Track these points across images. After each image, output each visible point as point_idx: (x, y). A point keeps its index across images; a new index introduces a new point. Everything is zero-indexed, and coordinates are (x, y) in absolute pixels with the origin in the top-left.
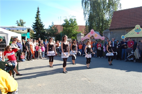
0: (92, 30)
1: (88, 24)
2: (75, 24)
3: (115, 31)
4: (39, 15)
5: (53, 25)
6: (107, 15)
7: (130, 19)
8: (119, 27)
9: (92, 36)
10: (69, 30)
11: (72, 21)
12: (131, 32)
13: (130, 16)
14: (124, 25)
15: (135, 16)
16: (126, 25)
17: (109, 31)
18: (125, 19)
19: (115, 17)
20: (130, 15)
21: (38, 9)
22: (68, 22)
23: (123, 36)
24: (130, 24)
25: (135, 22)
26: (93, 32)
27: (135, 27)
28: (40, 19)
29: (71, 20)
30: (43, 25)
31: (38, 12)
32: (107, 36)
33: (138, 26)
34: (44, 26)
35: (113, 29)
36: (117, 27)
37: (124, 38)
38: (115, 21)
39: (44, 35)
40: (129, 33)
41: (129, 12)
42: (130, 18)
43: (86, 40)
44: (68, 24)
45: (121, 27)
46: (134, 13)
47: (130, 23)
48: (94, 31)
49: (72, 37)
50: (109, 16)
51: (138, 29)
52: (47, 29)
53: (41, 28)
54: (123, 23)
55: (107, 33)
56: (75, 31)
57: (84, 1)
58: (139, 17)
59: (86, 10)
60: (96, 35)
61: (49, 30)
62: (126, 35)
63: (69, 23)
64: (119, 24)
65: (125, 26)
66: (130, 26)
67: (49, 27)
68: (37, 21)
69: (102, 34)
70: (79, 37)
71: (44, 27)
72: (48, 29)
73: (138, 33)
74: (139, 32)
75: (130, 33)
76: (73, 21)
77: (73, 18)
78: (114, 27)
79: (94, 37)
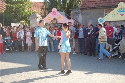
0: (54, 9)
3: (89, 11)
8: (95, 5)
9: (55, 19)
10: (16, 9)
12: (112, 13)
14: (102, 2)
16: (105, 2)
17: (79, 11)
23: (101, 20)
26: (56, 13)
27: (116, 6)
32: (77, 19)
33: (121, 5)
35: (86, 9)
36: (92, 6)
37: (102, 22)
40: (109, 14)
45: (97, 5)
48: (58, 10)
51: (121, 9)
55: (76, 14)
56: (26, 11)
60: (60, 17)
62: (105, 18)
65: (103, 4)
66: (110, 3)
69: (69, 16)
70: (34, 20)
73: (122, 15)
74: (124, 13)
75: (111, 15)
78: (87, 5)
79: (56, 20)
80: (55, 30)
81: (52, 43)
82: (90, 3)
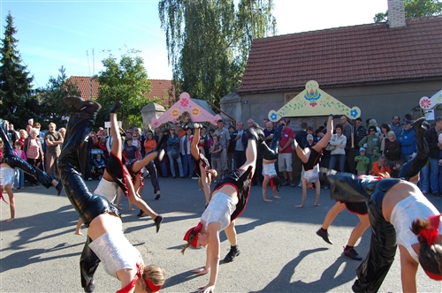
0: (185, 95)
1: (180, 77)
2: (138, 75)
3: (255, 97)
4: (13, 41)
5: (64, 77)
6: (237, 48)
7: (297, 65)
8: (266, 85)
9: (186, 114)
10: (118, 94)
11: (129, 65)
12: (294, 101)
13: (298, 56)
14: (281, 80)
15: (312, 54)
16: (286, 79)
17: (237, 96)
18: (283, 62)
19: (255, 56)
20: (299, 51)
21: (10, 19)
22: (115, 69)
23: (273, 114)
24: (295, 78)
25: (310, 72)
26: (187, 102)
27: (304, 88)
28: (17, 55)
29: (126, 62)
30: (29, 76)
31: (10, 31)
32: (232, 114)
33: (312, 85)
34: (31, 80)
35: (250, 93)
36: (261, 87)
37: (276, 118)
38: (256, 69)
39: (32, 109)
40: (289, 103)
41: (295, 44)
42: (297, 60)
43: (167, 124)
44: (116, 76)
45: (271, 85)
46: (308, 46)
47: (296, 74)
48: (194, 97)
49: (131, 117)
50: (241, 54)
51: (312, 94)
52: (43, 91)
53: (20, 86)
54: (277, 75)
55: (230, 104)
56: (138, 98)
57: (167, 5)
58: (321, 58)
59: (173, 34)
60: (196, 110)
61: (49, 94)
62: (281, 110)
63: (121, 72)
64: (267, 76)
65: (283, 84)
66: (295, 83)
67: (51, 85)
68: (6, 61)
69: (217, 108)
70: (150, 116)
71: (31, 84)
72: (45, 87)
73: (313, 105)
74: (316, 101)
75: (293, 105)
76: (134, 64)
77: (133, 56)
78: (252, 86)
79: (189, 116)
80: (186, 134)
81: (179, 160)
82: (257, 82)
